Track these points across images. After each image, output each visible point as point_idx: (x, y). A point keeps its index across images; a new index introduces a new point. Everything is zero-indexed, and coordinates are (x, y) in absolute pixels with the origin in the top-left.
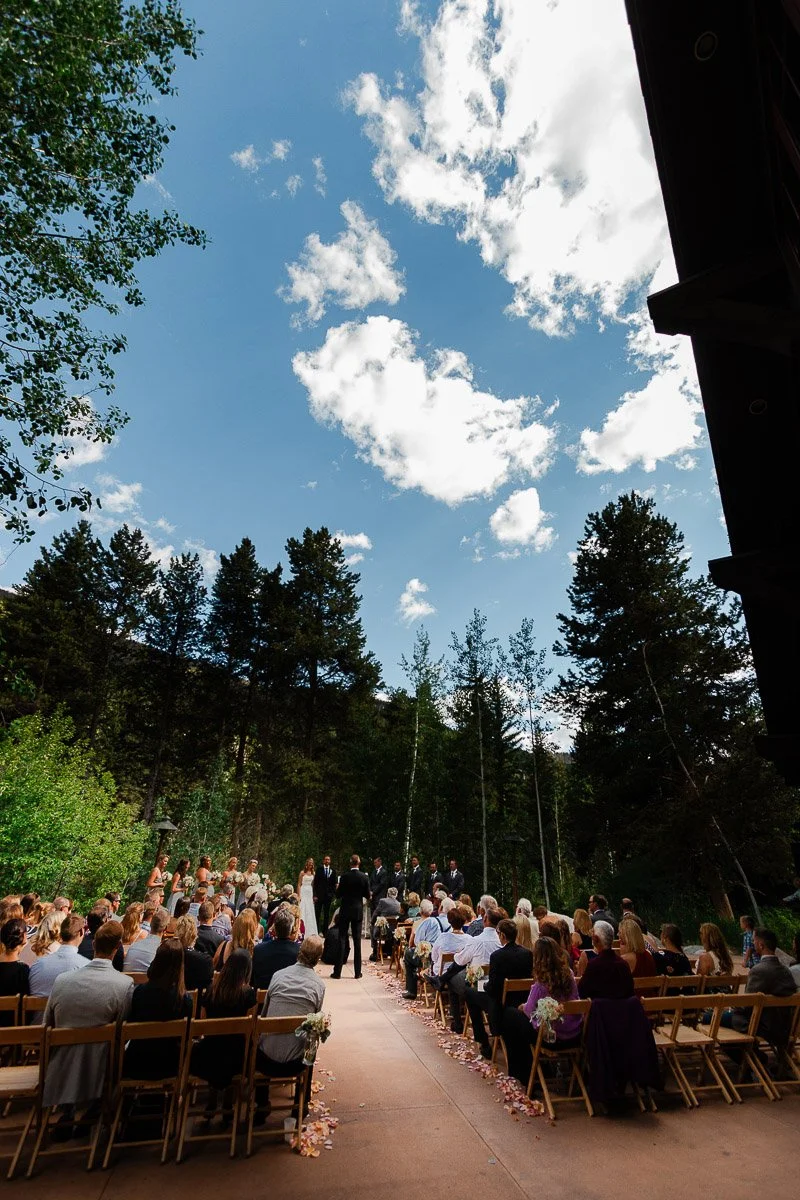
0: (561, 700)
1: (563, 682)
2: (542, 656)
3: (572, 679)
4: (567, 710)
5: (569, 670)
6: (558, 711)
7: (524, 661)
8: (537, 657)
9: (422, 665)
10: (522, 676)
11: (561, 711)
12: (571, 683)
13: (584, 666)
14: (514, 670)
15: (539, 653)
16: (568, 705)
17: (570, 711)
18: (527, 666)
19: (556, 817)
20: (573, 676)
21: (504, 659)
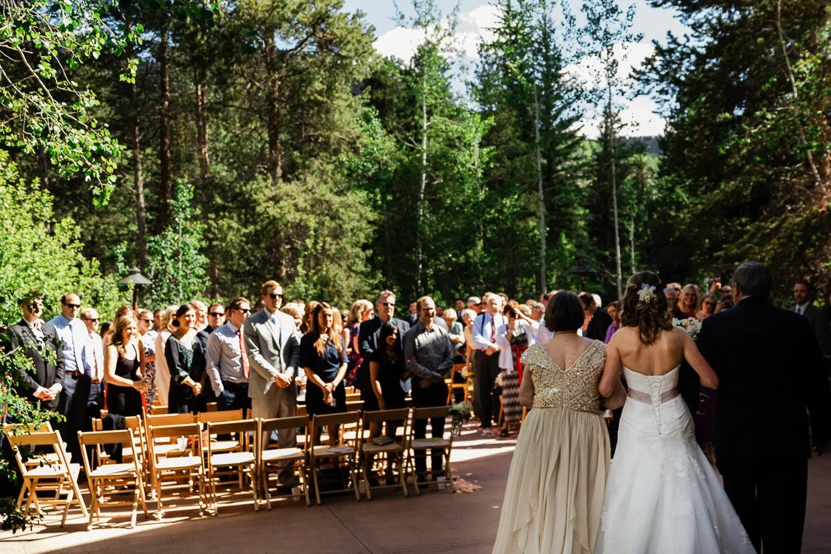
0: (654, 76)
1: (660, 51)
2: (630, 16)
3: (673, 46)
4: (662, 92)
5: (669, 33)
6: (649, 92)
7: (602, 24)
8: (623, 17)
9: (428, 18)
10: (598, 46)
11: (654, 93)
12: (671, 51)
13: (691, 21)
14: (587, 38)
15: (626, 10)
16: (664, 85)
17: (667, 93)
18: (606, 32)
19: (631, 238)
20: (674, 41)
21: (572, 20)
